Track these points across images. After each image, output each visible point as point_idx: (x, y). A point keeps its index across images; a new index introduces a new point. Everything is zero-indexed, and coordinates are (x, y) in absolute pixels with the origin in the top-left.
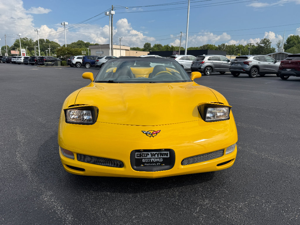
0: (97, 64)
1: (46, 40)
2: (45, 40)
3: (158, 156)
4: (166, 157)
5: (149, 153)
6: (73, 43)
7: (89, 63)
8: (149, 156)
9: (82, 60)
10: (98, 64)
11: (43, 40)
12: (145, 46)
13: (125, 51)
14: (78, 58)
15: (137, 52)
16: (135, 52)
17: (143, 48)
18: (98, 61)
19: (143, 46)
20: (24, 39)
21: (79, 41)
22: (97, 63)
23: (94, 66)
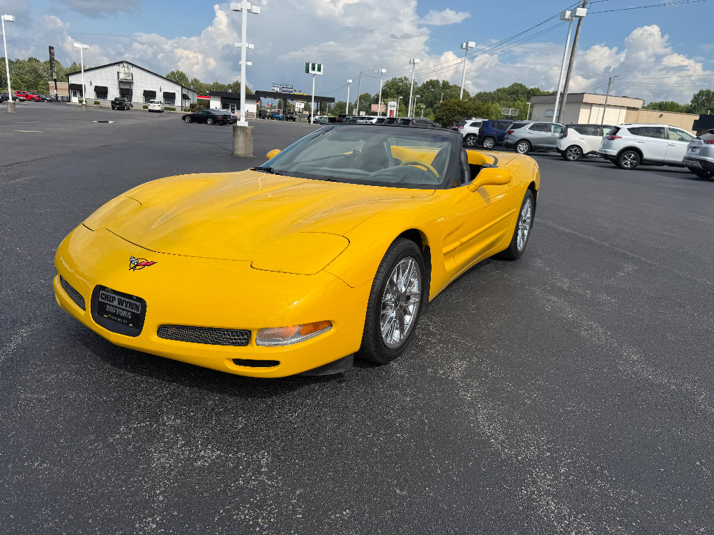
0: (506, 141)
1: (444, 81)
2: (441, 82)
3: (126, 306)
4: (135, 311)
5: (117, 297)
6: (498, 90)
7: (493, 138)
8: (116, 303)
9: (480, 130)
10: (509, 141)
11: (438, 81)
12: (696, 99)
13: (624, 111)
14: (474, 125)
15: (661, 115)
16: (658, 113)
17: (690, 104)
18: (510, 133)
19: (692, 98)
20: (401, 80)
21: (516, 84)
22: (507, 138)
23: (501, 145)
